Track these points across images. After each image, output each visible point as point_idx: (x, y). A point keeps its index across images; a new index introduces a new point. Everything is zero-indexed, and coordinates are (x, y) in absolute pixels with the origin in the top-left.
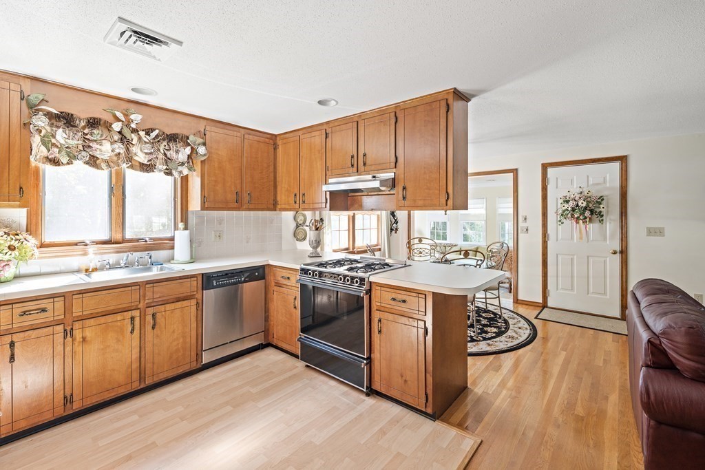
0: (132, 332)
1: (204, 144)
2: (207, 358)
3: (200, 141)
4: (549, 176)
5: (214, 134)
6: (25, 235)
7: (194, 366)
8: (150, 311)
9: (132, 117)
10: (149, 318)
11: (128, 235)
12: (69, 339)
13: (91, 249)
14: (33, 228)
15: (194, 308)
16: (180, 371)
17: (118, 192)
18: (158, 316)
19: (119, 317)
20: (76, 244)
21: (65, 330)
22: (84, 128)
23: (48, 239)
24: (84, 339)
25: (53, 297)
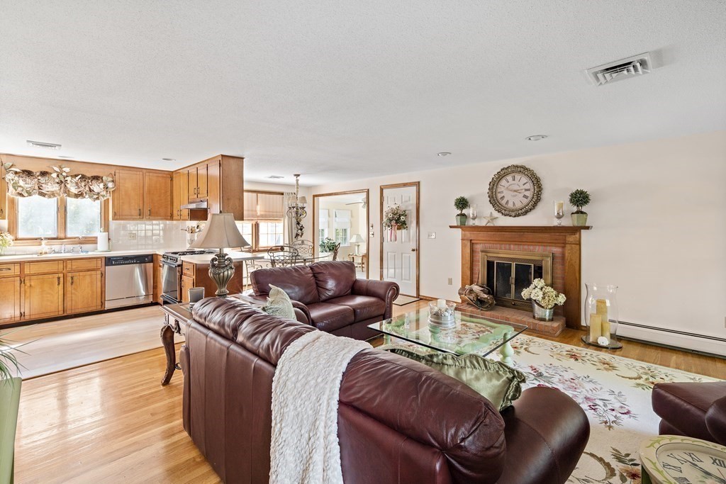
0: (59, 284)
1: (113, 181)
2: (108, 306)
3: (110, 179)
4: (384, 195)
5: (121, 175)
6: (6, 233)
7: (99, 308)
8: (70, 275)
9: (64, 169)
10: (69, 279)
11: (69, 236)
12: (23, 284)
13: (44, 242)
14: (11, 230)
15: (99, 276)
16: (90, 310)
17: (62, 210)
18: (75, 278)
19: (51, 276)
20: (36, 239)
21: (21, 280)
22: (38, 176)
23: (20, 235)
24: (31, 285)
25: (14, 263)
